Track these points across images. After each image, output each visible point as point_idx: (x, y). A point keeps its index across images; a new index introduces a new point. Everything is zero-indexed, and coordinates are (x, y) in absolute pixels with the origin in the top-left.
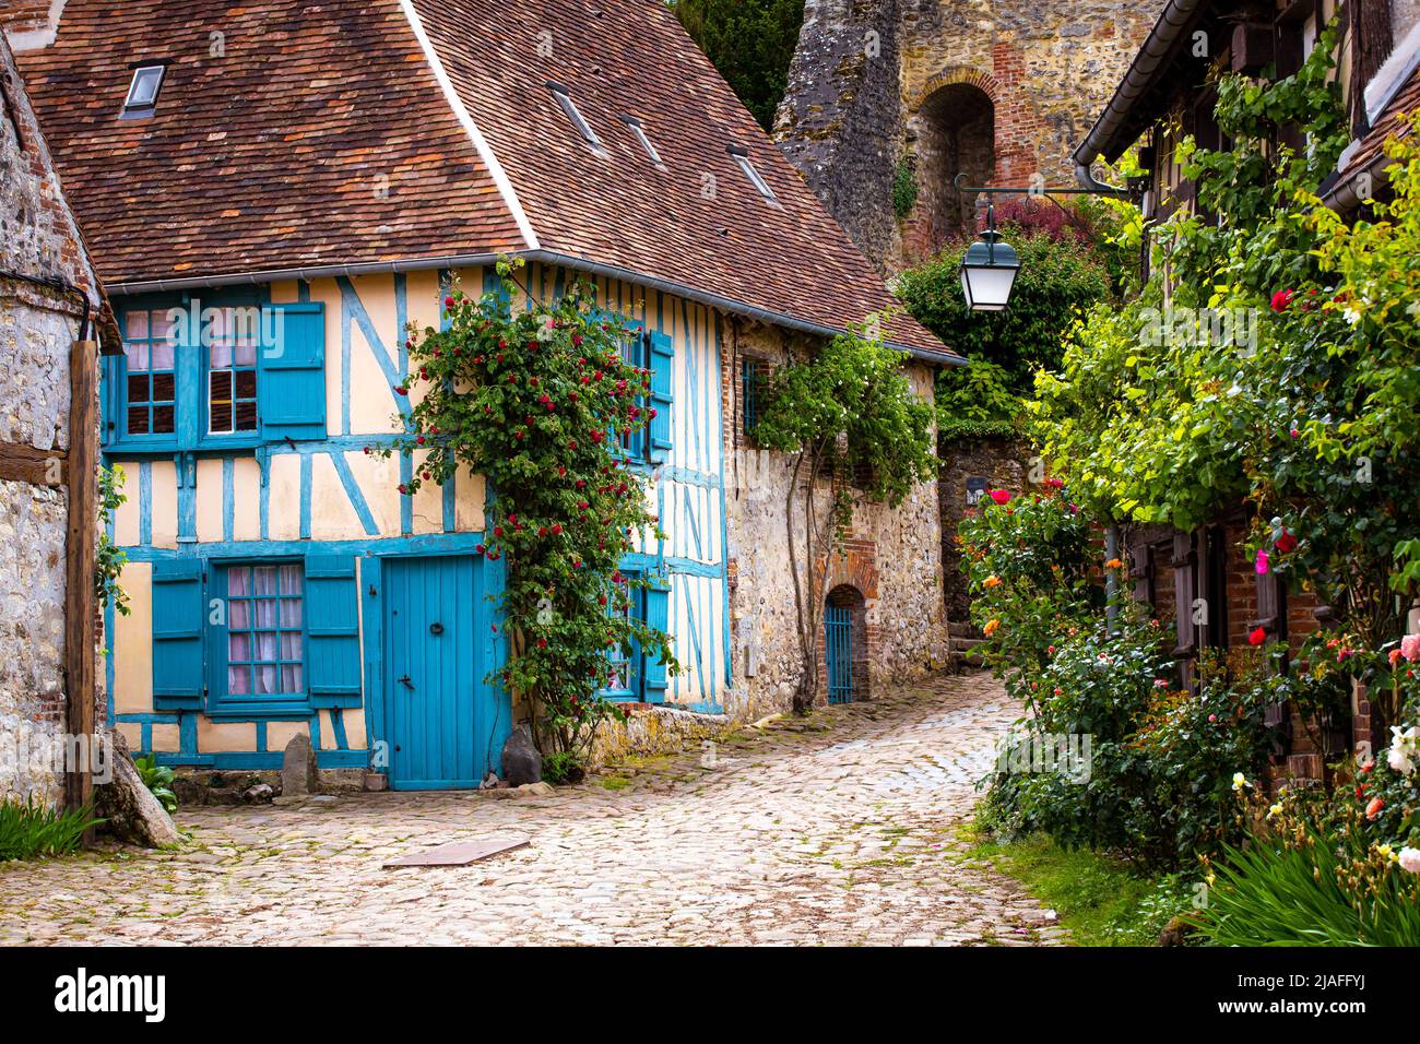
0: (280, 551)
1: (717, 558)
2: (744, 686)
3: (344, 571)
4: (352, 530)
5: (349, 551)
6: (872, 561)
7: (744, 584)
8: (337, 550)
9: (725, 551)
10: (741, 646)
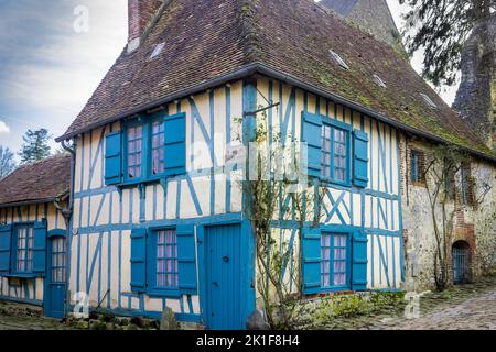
0: (170, 224)
1: (397, 228)
2: (411, 280)
3: (189, 232)
4: (193, 214)
5: (191, 223)
6: (473, 232)
7: (411, 239)
8: (188, 223)
9: (401, 226)
10: (410, 263)
